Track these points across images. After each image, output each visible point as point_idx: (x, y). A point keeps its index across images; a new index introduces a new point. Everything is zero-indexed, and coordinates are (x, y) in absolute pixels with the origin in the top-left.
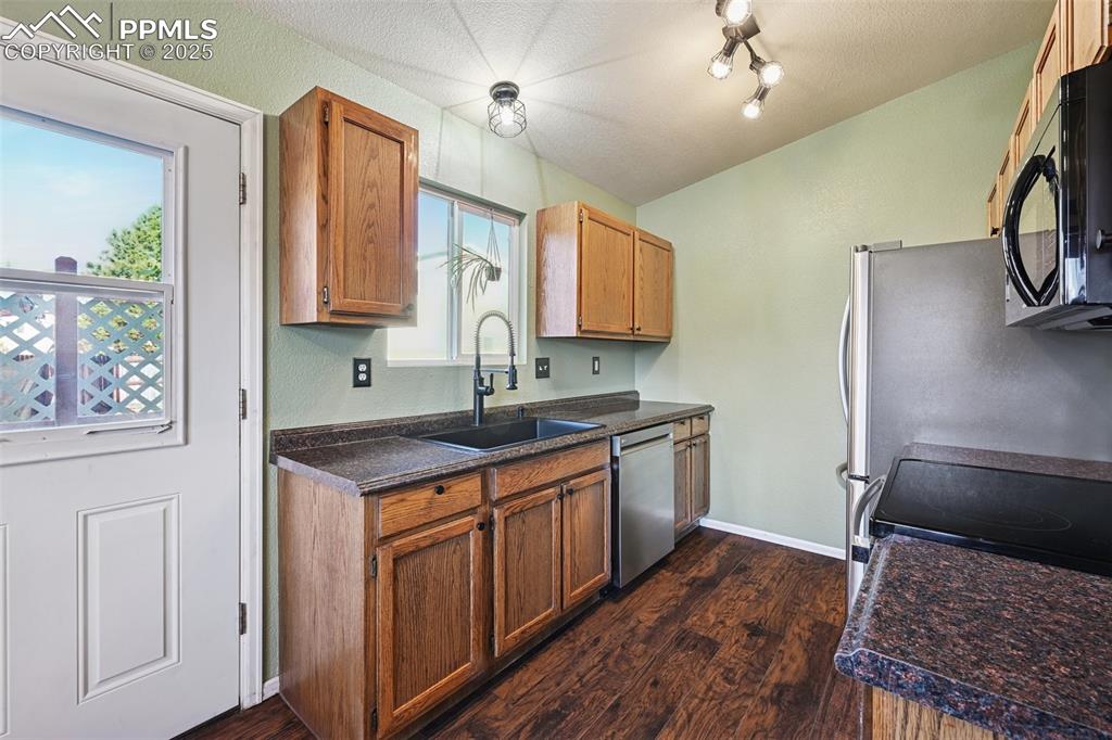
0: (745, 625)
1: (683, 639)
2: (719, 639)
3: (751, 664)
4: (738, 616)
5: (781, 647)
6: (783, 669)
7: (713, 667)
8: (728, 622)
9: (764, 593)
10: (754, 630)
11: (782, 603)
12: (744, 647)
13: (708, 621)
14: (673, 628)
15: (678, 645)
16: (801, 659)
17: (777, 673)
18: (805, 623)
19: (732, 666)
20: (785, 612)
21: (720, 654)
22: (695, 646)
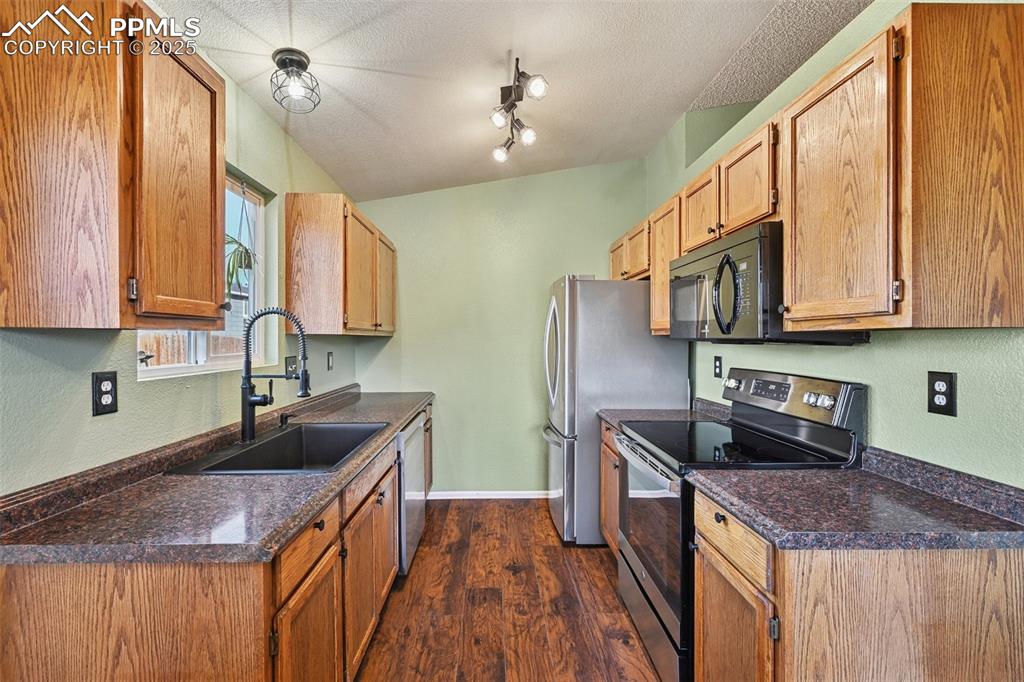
0: (507, 568)
1: (473, 597)
2: (497, 586)
3: (528, 594)
4: (498, 563)
5: (537, 574)
6: (547, 589)
7: (507, 609)
8: (495, 570)
9: (502, 539)
10: (514, 569)
11: (518, 543)
12: (516, 584)
13: (481, 575)
14: (460, 592)
15: (473, 604)
16: (553, 578)
17: (546, 593)
18: (540, 551)
19: (518, 602)
20: (524, 548)
21: (505, 597)
22: (485, 599)
